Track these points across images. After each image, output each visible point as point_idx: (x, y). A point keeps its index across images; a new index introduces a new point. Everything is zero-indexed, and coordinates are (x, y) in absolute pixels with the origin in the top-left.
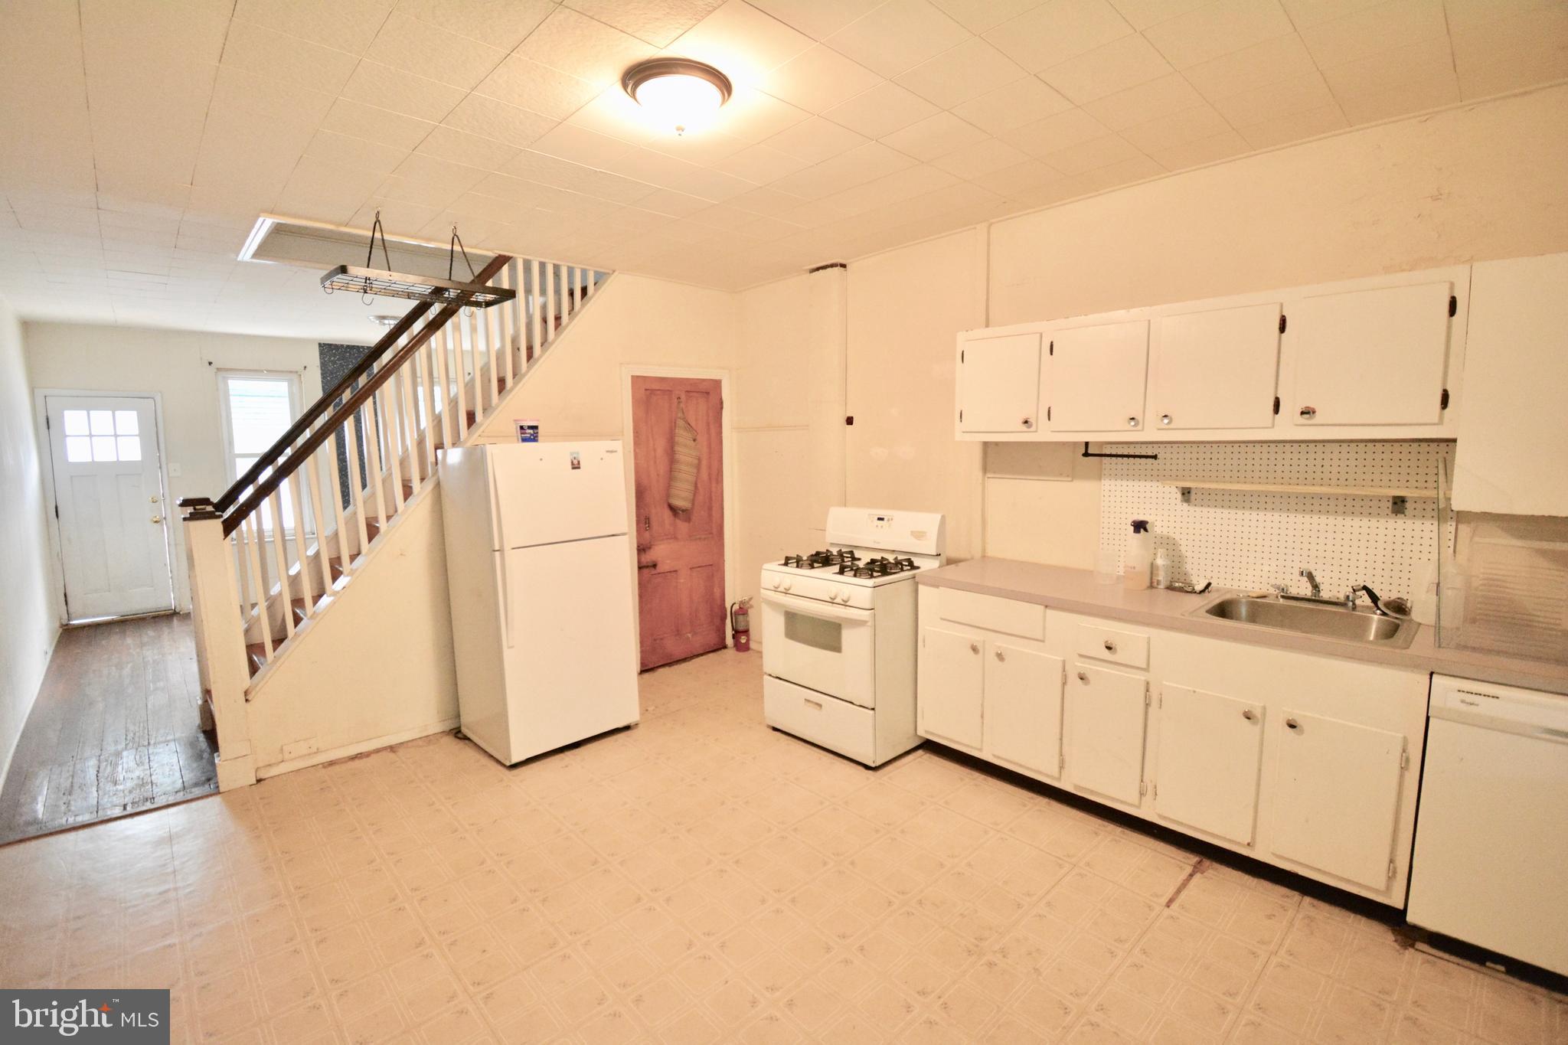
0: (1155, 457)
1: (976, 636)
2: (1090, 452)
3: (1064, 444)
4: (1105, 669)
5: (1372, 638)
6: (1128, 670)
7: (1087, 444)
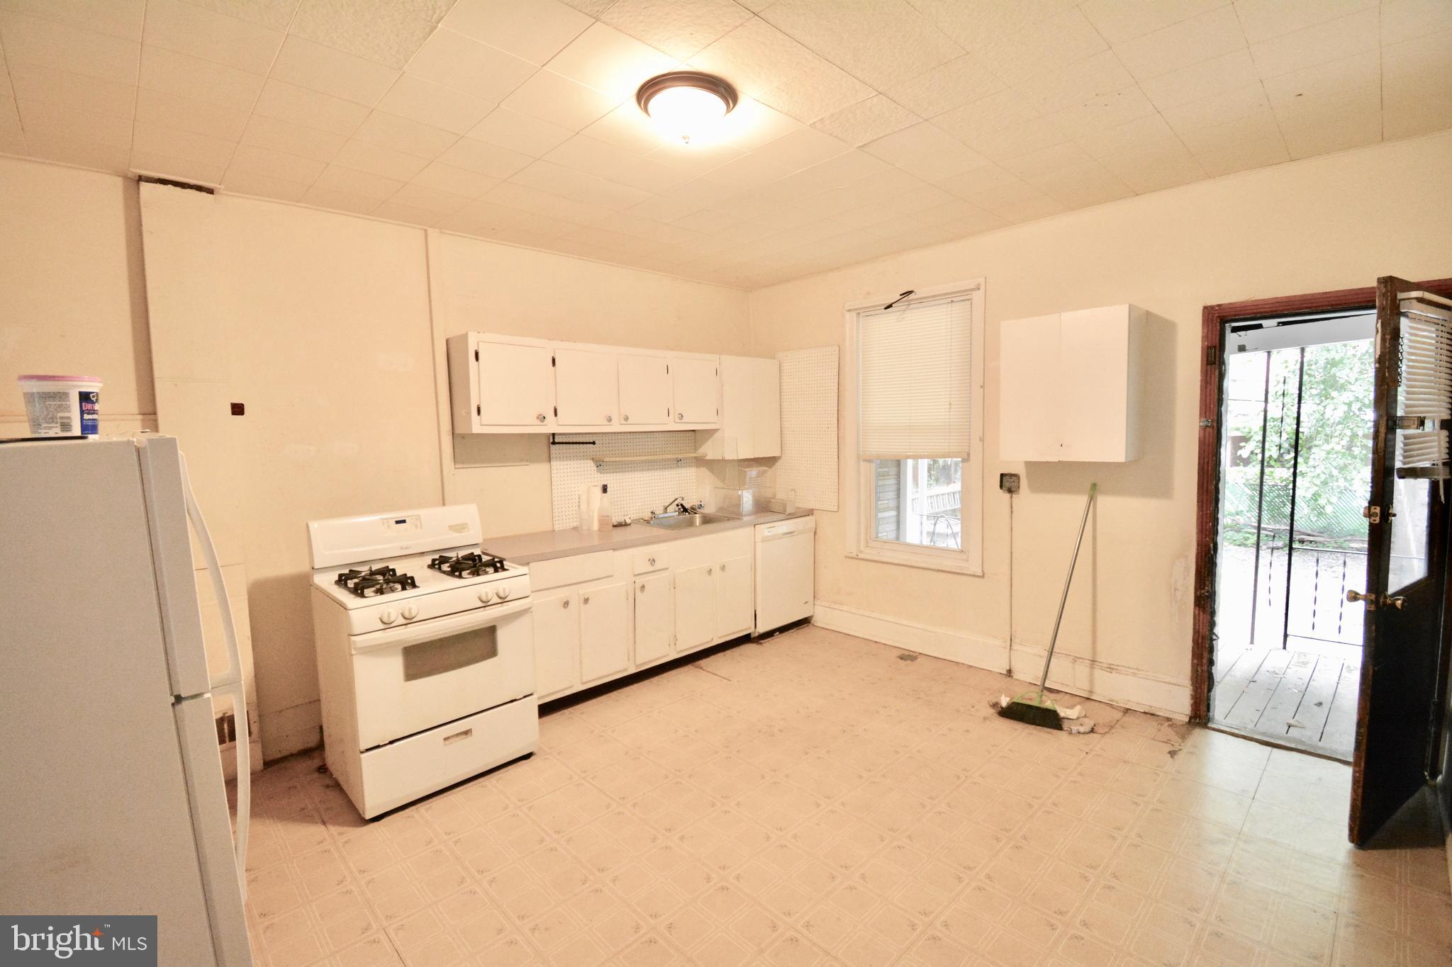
0: (594, 443)
1: (563, 594)
2: (556, 440)
3: (522, 435)
4: (650, 577)
5: (698, 524)
6: (661, 572)
7: (554, 435)
